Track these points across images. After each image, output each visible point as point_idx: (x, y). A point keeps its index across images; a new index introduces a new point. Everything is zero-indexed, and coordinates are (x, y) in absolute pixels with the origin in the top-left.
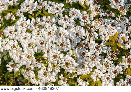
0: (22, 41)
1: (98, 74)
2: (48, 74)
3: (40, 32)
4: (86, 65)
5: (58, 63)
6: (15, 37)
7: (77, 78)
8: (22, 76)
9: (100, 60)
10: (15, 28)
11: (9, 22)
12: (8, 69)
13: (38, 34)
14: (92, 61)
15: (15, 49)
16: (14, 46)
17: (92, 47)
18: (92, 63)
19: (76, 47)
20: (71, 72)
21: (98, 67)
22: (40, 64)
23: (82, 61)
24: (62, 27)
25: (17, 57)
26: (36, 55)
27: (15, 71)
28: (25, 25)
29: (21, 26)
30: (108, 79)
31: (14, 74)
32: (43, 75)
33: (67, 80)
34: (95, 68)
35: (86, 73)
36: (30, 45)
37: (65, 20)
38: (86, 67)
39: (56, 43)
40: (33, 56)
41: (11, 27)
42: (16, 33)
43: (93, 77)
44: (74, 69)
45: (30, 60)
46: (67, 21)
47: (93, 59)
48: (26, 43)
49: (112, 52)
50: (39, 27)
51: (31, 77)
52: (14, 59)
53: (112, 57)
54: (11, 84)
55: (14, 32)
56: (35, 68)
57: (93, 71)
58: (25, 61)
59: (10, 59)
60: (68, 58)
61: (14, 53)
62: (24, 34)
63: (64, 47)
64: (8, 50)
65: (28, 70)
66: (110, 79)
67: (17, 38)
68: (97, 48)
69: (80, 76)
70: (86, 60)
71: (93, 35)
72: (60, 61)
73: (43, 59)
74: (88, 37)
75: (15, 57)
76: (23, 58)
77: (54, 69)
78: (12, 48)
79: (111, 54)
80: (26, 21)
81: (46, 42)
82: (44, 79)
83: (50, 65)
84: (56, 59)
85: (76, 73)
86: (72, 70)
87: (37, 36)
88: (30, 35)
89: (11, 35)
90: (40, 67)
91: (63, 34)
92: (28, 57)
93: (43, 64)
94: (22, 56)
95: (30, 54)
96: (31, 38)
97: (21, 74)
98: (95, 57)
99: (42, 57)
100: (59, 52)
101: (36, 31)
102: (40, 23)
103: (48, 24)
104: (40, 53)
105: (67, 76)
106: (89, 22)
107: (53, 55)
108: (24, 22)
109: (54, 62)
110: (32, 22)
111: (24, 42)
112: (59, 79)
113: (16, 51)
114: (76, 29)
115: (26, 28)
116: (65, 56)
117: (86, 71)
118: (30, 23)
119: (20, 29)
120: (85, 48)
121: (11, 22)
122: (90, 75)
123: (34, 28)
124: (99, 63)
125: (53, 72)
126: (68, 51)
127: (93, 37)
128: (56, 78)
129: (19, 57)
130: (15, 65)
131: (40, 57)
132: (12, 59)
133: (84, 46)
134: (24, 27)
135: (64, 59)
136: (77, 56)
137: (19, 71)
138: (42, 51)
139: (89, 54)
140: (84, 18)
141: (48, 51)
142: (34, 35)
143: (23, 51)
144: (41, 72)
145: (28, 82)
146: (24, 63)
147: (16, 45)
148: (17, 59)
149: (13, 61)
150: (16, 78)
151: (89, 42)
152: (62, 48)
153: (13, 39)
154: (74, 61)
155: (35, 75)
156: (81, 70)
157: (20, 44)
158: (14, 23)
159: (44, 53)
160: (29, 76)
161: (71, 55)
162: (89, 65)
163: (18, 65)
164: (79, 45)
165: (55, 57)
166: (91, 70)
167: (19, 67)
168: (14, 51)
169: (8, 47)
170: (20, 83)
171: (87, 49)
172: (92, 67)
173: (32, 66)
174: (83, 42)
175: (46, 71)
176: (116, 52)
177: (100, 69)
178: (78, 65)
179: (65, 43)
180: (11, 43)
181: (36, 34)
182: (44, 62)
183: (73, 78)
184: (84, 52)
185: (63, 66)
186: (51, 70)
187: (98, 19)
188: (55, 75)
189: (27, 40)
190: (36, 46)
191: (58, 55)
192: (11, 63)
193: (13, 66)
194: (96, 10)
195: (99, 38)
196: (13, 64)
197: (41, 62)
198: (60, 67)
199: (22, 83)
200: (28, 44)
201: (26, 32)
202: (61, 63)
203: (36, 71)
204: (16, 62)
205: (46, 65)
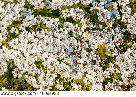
0: (25, 51)
1: (89, 79)
2: (47, 79)
3: (39, 43)
4: (79, 71)
5: (55, 70)
6: (19, 48)
7: (71, 82)
8: (25, 81)
9: (90, 66)
10: (18, 40)
11: (14, 35)
12: (14, 75)
13: (38, 45)
14: (84, 67)
15: (19, 58)
16: (18, 56)
17: (83, 55)
18: (84, 69)
19: (70, 56)
20: (66, 77)
21: (89, 73)
22: (40, 70)
23: (75, 67)
24: (57, 38)
25: (20, 65)
26: (36, 63)
27: (19, 77)
28: (27, 37)
29: (23, 38)
30: (97, 82)
31: (19, 80)
32: (43, 80)
33: (63, 84)
34: (86, 73)
35: (79, 78)
36: (31, 55)
37: (60, 32)
38: (78, 72)
39: (53, 53)
40: (34, 64)
41: (15, 39)
42: (19, 44)
43: (85, 81)
44: (69, 74)
45: (31, 67)
46: (62, 33)
47: (84, 66)
48: (28, 53)
49: (100, 59)
50: (38, 39)
51: (33, 82)
52: (18, 67)
53: (100, 63)
54: (17, 88)
55: (18, 43)
56: (36, 74)
57: (84, 76)
58: (27, 68)
59: (15, 67)
60: (63, 65)
61: (18, 62)
62: (26, 45)
63: (59, 56)
64: (13, 59)
65: (30, 75)
66: (100, 83)
67: (20, 49)
68: (88, 56)
69: (74, 81)
70: (78, 67)
71: (84, 45)
72: (56, 67)
73: (43, 66)
74: (80, 47)
75: (19, 65)
76: (26, 66)
77: (52, 75)
78: (16, 58)
79: (100, 61)
80: (27, 34)
81: (45, 52)
82: (44, 84)
83: (48, 72)
84: (53, 66)
85: (71, 78)
86: (67, 75)
87: (37, 47)
88: (31, 46)
89: (15, 46)
90: (39, 73)
91: (59, 44)
92: (30, 65)
93: (42, 71)
94: (24, 64)
95: (31, 62)
96: (32, 49)
97: (24, 80)
98: (86, 64)
99: (42, 64)
100: (56, 60)
101: (36, 43)
102: (39, 36)
103: (45, 36)
104: (40, 61)
105: (62, 81)
106: (80, 34)
107: (50, 63)
108: (26, 35)
109: (52, 68)
110: (32, 34)
111: (26, 52)
112: (56, 83)
113: (19, 60)
114: (69, 40)
115: (27, 40)
116: (60, 63)
117: (78, 76)
118: (31, 36)
119: (22, 41)
120: (77, 56)
121: (15, 35)
122: (82, 79)
123: (34, 40)
124: (90, 69)
125: (51, 77)
126: (63, 59)
127: (84, 47)
128: (54, 82)
129: (22, 65)
130: (19, 72)
131: (40, 64)
132: (17, 67)
133: (77, 54)
134: (26, 39)
135: (60, 66)
136: (71, 63)
137: (23, 77)
138: (41, 59)
139: (81, 61)
140: (76, 30)
141: (46, 59)
142: (34, 46)
143: (26, 60)
144: (41, 78)
145: (30, 86)
146: (27, 70)
147: (19, 55)
148: (20, 67)
149: (17, 68)
150: (20, 83)
151: (81, 51)
152: (58, 56)
153: (17, 50)
154: (68, 67)
155: (36, 80)
156: (74, 75)
157: (23, 54)
158: (18, 36)
159: (43, 61)
160: (31, 81)
161: (65, 62)
162: (81, 71)
163: (21, 72)
164: (72, 54)
165: (52, 64)
166: (83, 75)
167: (23, 73)
168: (18, 60)
169: (13, 57)
170: (24, 87)
171: (79, 57)
172: (84, 72)
173: (33, 72)
174: (76, 51)
175: (45, 77)
176: (104, 59)
177: (90, 74)
178: (72, 71)
179: (61, 52)
180: (15, 53)
181: (36, 45)
182: (43, 69)
183: (68, 82)
184: (76, 59)
185: (59, 72)
186: (50, 76)
187: (88, 31)
188: (53, 80)
189: (28, 51)
190: (36, 55)
191: (54, 63)
192: (16, 70)
193: (17, 73)
194: (87, 23)
195: (89, 47)
196: (17, 71)
197: (41, 69)
198: (57, 73)
199: (26, 87)
200: (29, 54)
201: (28, 43)
202: (57, 70)
203: (37, 77)
204: (20, 69)
205: (45, 71)
